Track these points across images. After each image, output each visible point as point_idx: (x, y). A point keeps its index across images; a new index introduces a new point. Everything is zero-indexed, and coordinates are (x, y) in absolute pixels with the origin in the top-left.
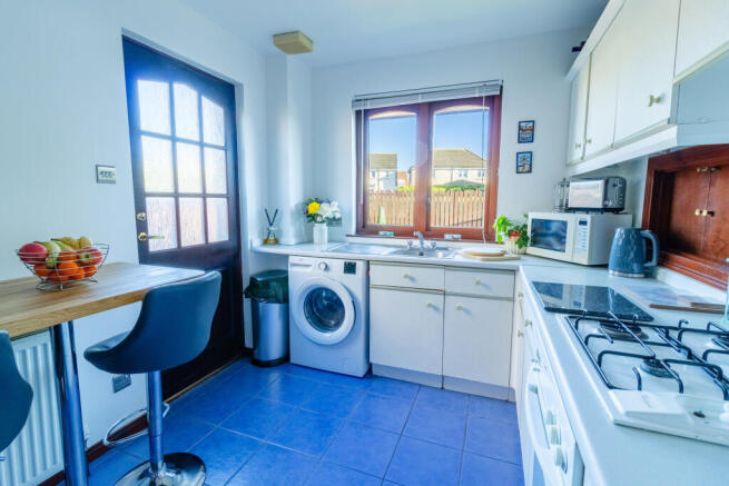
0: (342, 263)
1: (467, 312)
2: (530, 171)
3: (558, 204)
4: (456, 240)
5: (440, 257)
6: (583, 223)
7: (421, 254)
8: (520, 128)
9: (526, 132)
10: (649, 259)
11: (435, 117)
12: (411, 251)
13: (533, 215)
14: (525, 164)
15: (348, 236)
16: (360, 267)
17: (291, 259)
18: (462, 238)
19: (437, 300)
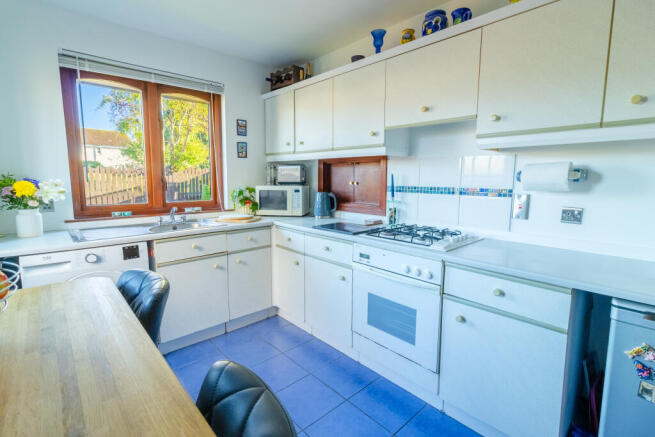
0: (119, 250)
1: (245, 264)
2: (246, 157)
3: (269, 180)
4: (197, 212)
5: (196, 228)
6: (297, 191)
7: (175, 228)
8: (238, 125)
9: (241, 128)
10: (332, 207)
11: (162, 98)
12: (163, 227)
13: (258, 188)
14: (242, 151)
15: (67, 222)
16: (143, 248)
17: (23, 262)
18: (203, 210)
19: (222, 260)
